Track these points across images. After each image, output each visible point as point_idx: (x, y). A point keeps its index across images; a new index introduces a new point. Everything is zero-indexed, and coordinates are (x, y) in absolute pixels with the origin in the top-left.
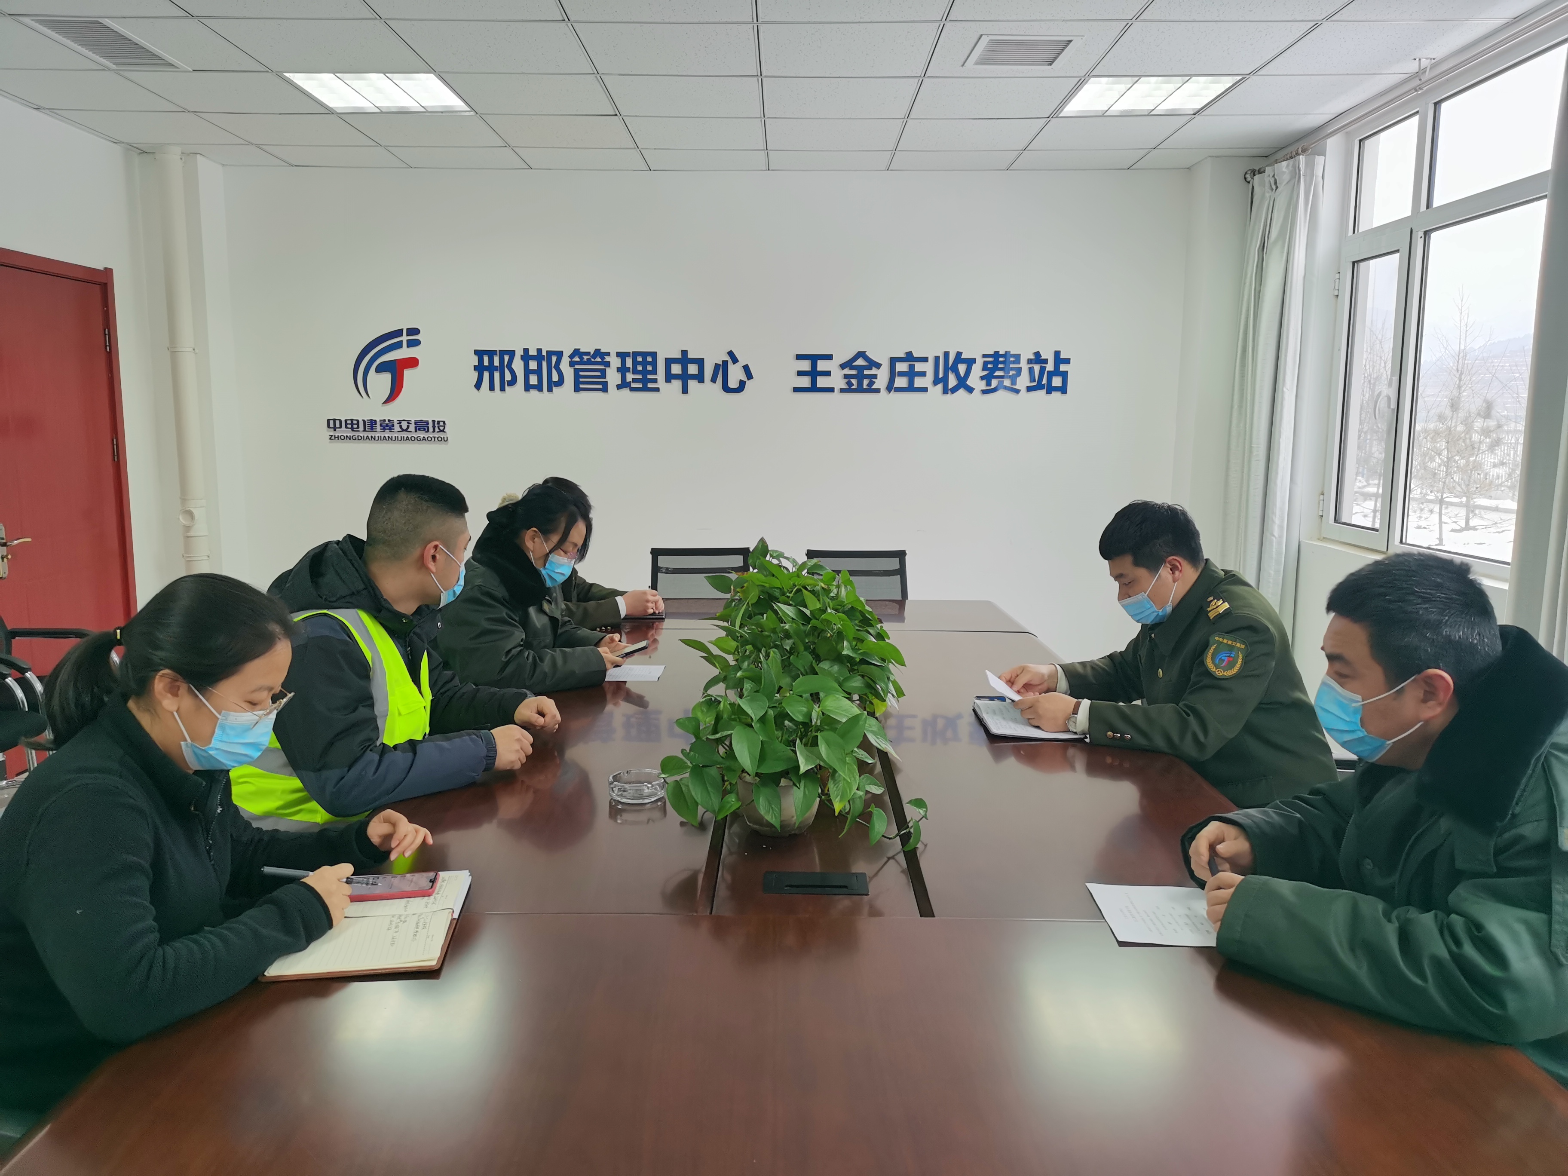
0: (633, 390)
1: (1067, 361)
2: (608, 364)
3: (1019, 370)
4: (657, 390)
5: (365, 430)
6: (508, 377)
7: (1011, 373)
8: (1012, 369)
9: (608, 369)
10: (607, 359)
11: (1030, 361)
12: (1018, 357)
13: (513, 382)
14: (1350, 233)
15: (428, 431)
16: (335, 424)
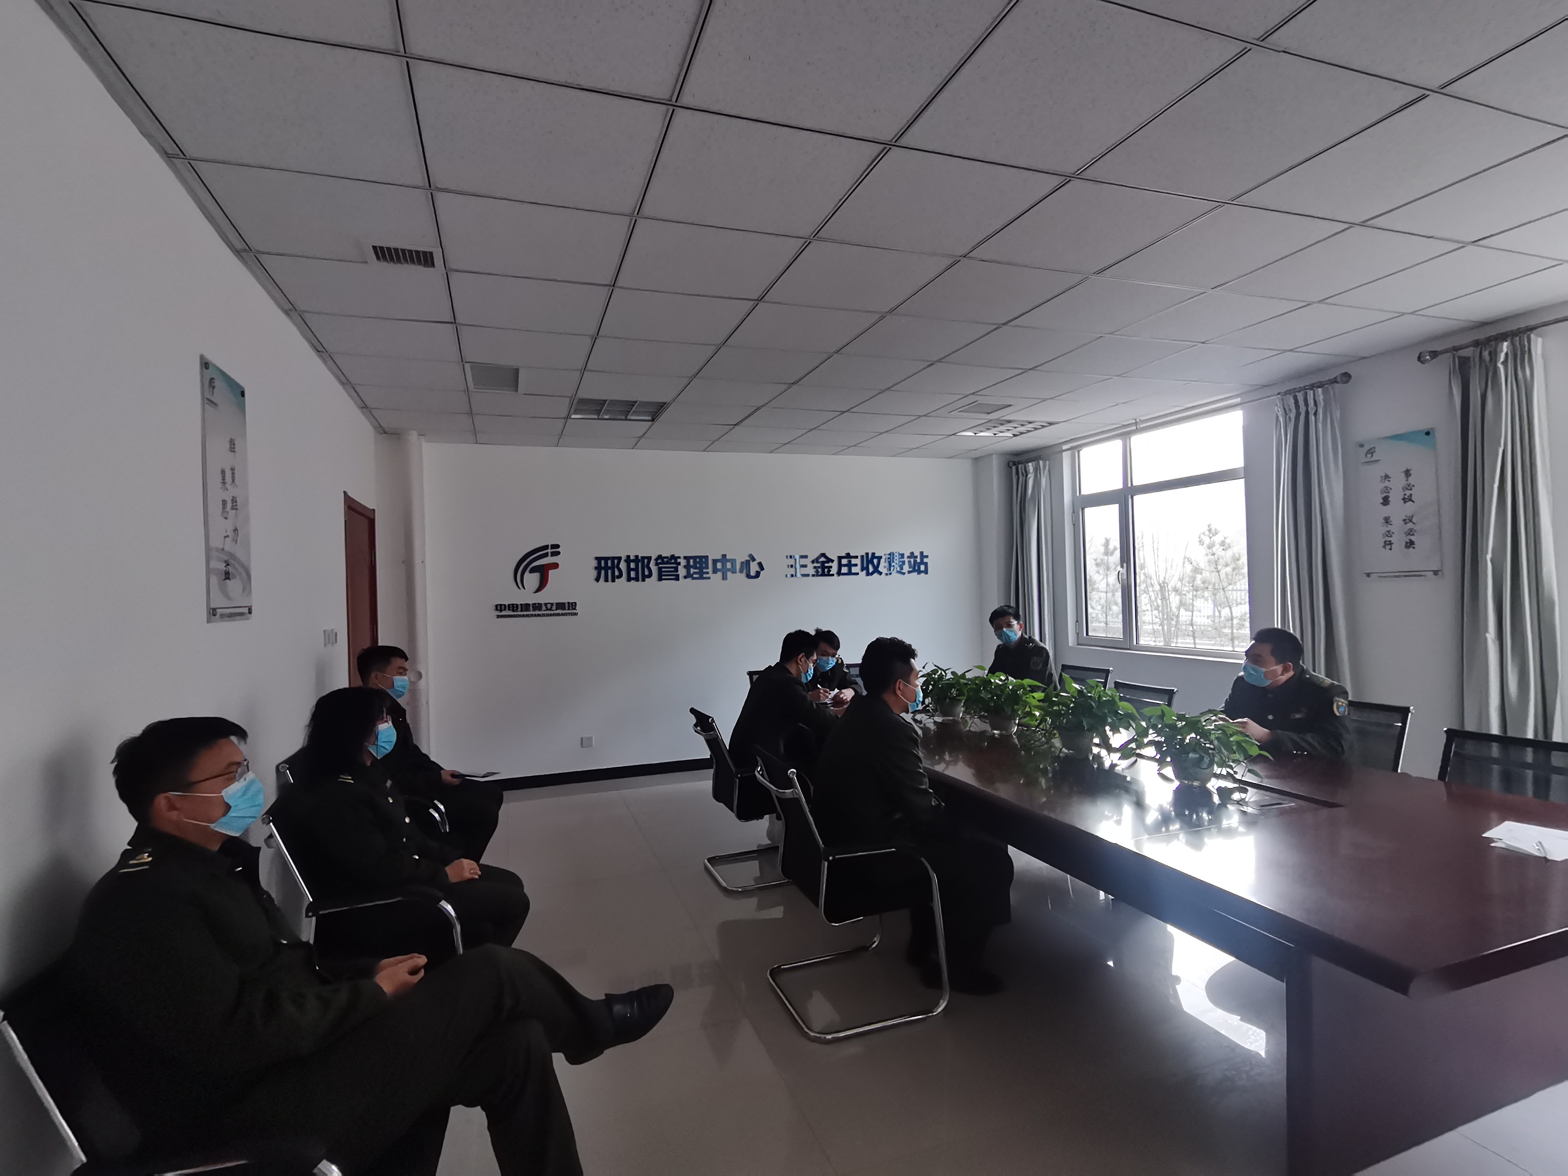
0: (694, 578)
1: (927, 557)
2: (679, 564)
3: (904, 562)
4: (709, 578)
5: (521, 611)
6: (617, 573)
7: (900, 564)
8: (901, 561)
9: (679, 566)
10: (679, 560)
11: (908, 557)
12: (903, 555)
13: (620, 576)
14: (1078, 494)
15: (565, 609)
16: (501, 607)
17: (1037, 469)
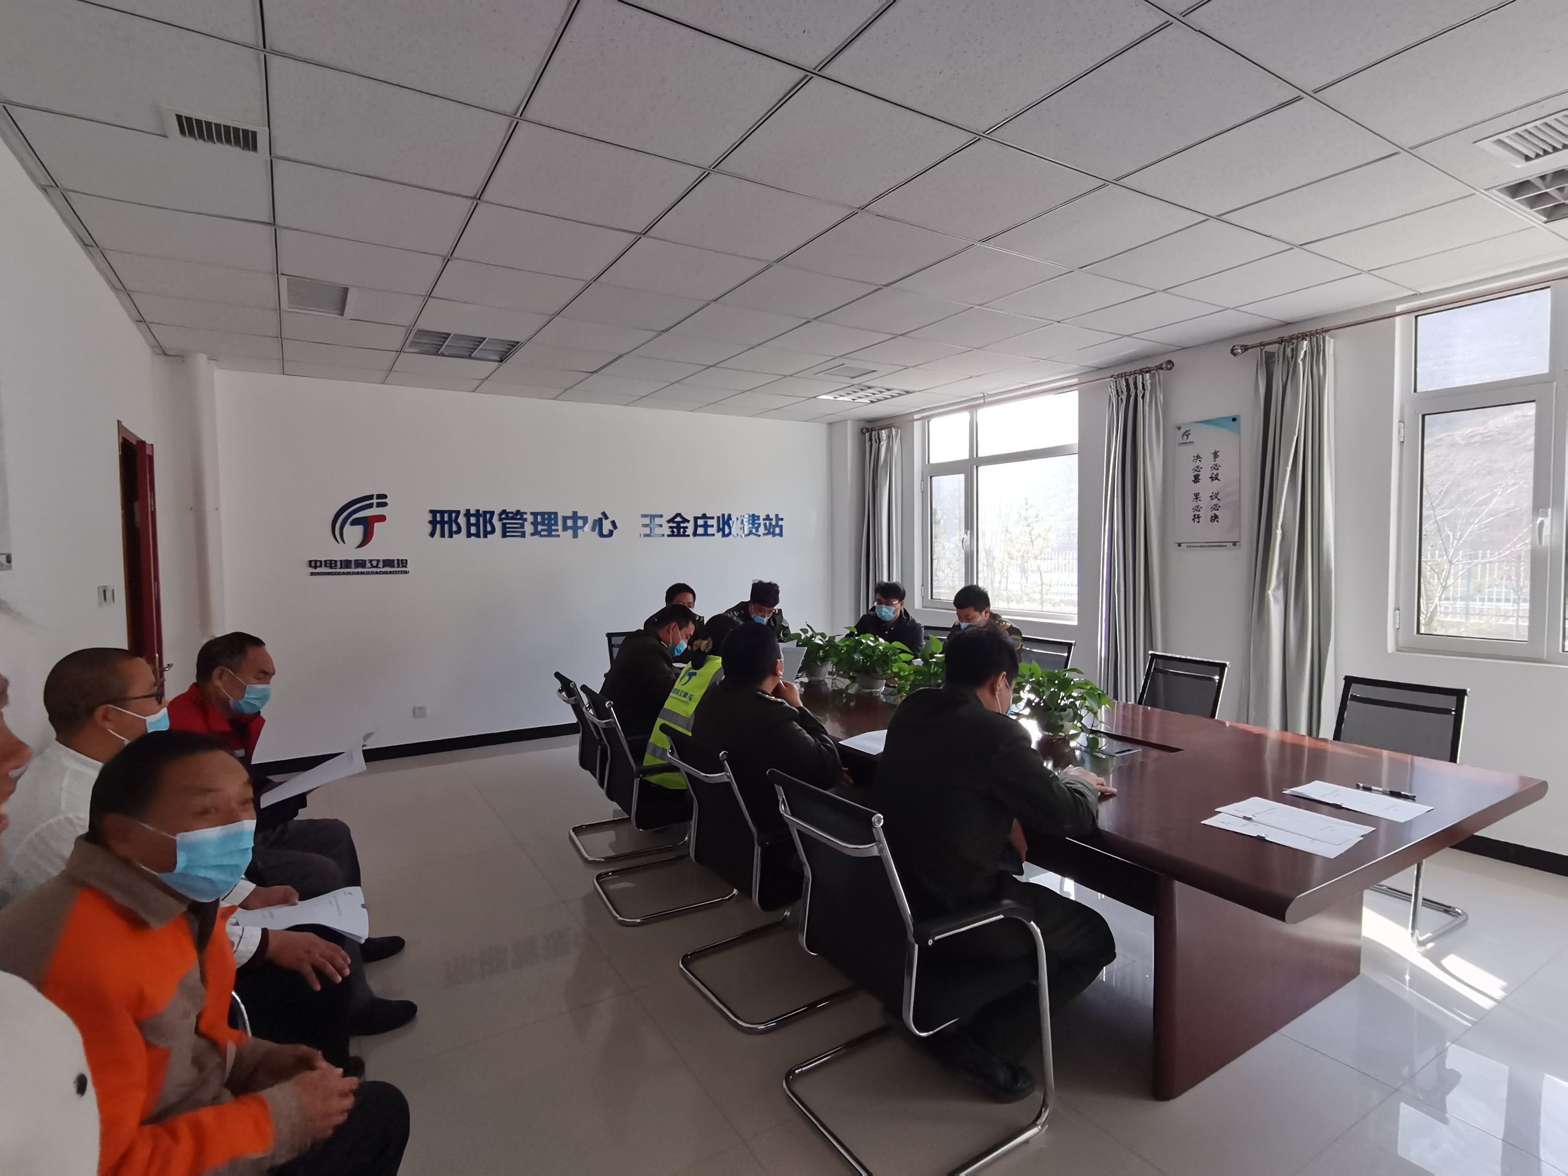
0: (541, 536)
1: (782, 519)
2: (526, 520)
3: (759, 524)
4: (558, 536)
5: (341, 568)
6: (455, 528)
7: (756, 525)
8: (757, 523)
9: (525, 523)
10: (525, 516)
11: (764, 519)
12: (758, 517)
13: (459, 531)
14: (927, 463)
15: (394, 567)
16: (316, 564)
17: (889, 437)
